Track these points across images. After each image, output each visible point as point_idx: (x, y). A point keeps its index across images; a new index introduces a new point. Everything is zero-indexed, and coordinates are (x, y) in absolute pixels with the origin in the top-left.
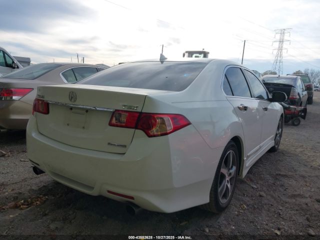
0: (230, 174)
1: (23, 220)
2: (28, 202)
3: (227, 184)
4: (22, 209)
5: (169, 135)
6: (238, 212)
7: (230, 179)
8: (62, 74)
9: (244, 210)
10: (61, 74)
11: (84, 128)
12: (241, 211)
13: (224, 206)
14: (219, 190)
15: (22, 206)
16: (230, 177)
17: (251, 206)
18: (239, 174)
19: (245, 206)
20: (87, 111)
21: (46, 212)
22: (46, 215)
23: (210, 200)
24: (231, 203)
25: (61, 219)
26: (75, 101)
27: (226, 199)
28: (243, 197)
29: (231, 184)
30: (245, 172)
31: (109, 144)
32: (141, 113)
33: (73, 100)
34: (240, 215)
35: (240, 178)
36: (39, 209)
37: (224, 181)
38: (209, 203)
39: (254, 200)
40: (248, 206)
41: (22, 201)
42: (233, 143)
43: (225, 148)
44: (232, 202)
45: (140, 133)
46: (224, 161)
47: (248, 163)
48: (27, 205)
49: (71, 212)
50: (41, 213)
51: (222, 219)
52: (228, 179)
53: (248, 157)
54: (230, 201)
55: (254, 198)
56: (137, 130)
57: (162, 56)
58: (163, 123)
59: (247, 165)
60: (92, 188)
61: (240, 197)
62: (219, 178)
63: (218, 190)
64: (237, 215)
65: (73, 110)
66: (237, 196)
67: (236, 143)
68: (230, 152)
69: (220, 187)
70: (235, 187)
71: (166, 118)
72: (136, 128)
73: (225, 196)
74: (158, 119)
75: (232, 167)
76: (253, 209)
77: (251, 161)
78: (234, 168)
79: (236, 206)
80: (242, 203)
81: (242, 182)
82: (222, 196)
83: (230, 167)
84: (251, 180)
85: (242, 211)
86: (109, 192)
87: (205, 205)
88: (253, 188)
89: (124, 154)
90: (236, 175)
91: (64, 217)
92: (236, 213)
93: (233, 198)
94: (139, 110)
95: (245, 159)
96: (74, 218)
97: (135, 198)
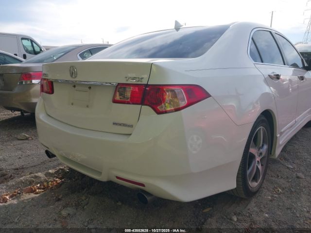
0: (261, 154)
1: (35, 206)
2: (44, 186)
3: (257, 164)
4: (37, 193)
5: (182, 111)
6: (272, 196)
7: (261, 160)
8: (80, 55)
9: (279, 194)
10: (78, 55)
11: (87, 106)
12: (275, 195)
13: (255, 190)
14: (248, 172)
15: (37, 190)
16: (261, 157)
17: (287, 189)
18: (271, 154)
19: (280, 190)
20: (90, 88)
21: (60, 197)
22: (59, 200)
23: (237, 184)
24: (262, 187)
25: (74, 205)
26: (75, 77)
27: (257, 182)
28: (276, 179)
29: (262, 165)
30: (278, 151)
31: (114, 124)
32: (147, 85)
33: (73, 76)
34: (274, 200)
35: (273, 157)
36: (53, 193)
37: (253, 162)
38: (236, 188)
39: (291, 182)
40: (283, 189)
41: (39, 185)
42: (263, 118)
43: (254, 124)
44: (264, 185)
45: (147, 109)
46: (253, 139)
47: (282, 140)
48: (43, 189)
49: (83, 198)
50: (55, 198)
51: (252, 206)
52: (258, 159)
53: (281, 133)
54: (262, 184)
55: (290, 180)
56: (143, 106)
57: (177, 23)
58: (175, 95)
59: (281, 143)
60: (100, 173)
61: (274, 179)
62: (247, 159)
63: (246, 172)
64: (271, 201)
65: (76, 88)
66: (270, 178)
67: (267, 118)
68: (260, 129)
69: (248, 168)
70: (266, 168)
71: (177, 90)
72: (142, 103)
73: (255, 179)
74: (168, 92)
75: (263, 145)
76: (289, 193)
77: (285, 137)
78: (265, 147)
79: (269, 190)
80: (276, 186)
81: (275, 161)
82: (251, 179)
83: (261, 145)
84: (285, 159)
85: (277, 196)
86: (118, 178)
87: (232, 190)
88: (288, 168)
89: (130, 134)
90: (268, 154)
91: (77, 203)
92: (270, 197)
93: (264, 181)
94: (144, 82)
95: (278, 135)
96: (87, 205)
97: (146, 185)
